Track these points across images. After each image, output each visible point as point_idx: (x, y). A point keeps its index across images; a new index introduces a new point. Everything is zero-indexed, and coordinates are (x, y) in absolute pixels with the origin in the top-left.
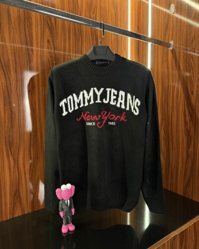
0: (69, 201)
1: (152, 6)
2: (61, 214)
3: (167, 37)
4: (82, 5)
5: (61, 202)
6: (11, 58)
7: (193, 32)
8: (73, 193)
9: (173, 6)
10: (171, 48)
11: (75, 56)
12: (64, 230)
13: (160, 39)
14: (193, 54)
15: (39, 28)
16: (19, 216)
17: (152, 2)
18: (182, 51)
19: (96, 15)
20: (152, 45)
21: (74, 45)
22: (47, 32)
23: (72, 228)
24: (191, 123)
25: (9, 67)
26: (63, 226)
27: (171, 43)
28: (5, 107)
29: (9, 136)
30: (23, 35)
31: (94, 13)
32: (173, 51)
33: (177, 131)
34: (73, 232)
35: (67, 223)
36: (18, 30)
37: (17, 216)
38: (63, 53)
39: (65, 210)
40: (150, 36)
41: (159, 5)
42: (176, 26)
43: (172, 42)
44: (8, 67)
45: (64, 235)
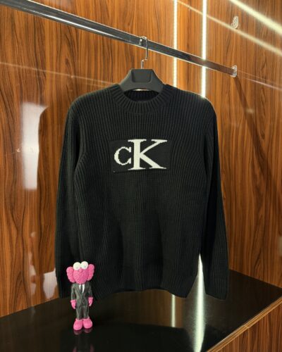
3: (229, 61)
4: (113, 13)
7: (264, 55)
9: (236, 20)
10: (234, 76)
11: (104, 84)
12: (77, 326)
13: (218, 63)
14: (264, 84)
15: (55, 43)
17: (207, 13)
18: (248, 79)
19: (132, 27)
20: (207, 70)
21: (102, 67)
22: (66, 49)
24: (262, 177)
27: (233, 68)
30: (31, 52)
31: (129, 24)
32: (236, 79)
33: (243, 188)
36: (24, 45)
38: (86, 79)
40: (204, 57)
41: (218, 18)
42: (241, 46)
43: (235, 68)
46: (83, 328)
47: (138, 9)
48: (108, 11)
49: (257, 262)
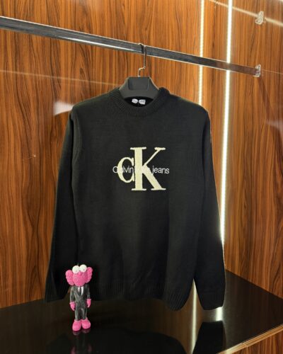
0: (82, 288)
1: (233, 10)
2: (72, 305)
3: (253, 60)
5: (72, 289)
6: (32, 95)
8: (89, 278)
9: (261, 15)
10: (257, 76)
12: (75, 327)
15: (70, 54)
16: (37, 300)
19: (150, 32)
22: (80, 59)
23: (86, 324)
25: (29, 106)
26: (76, 321)
27: (257, 67)
28: (22, 158)
29: (27, 196)
30: (48, 64)
31: (146, 29)
32: (259, 79)
34: (88, 331)
35: (80, 318)
36: (41, 58)
37: (35, 299)
38: (101, 83)
39: (77, 300)
42: (266, 43)
43: (258, 67)
44: (27, 105)
45: (75, 334)
46: (82, 328)
47: (156, 12)
48: (123, 18)
49: (276, 277)
